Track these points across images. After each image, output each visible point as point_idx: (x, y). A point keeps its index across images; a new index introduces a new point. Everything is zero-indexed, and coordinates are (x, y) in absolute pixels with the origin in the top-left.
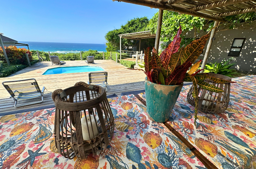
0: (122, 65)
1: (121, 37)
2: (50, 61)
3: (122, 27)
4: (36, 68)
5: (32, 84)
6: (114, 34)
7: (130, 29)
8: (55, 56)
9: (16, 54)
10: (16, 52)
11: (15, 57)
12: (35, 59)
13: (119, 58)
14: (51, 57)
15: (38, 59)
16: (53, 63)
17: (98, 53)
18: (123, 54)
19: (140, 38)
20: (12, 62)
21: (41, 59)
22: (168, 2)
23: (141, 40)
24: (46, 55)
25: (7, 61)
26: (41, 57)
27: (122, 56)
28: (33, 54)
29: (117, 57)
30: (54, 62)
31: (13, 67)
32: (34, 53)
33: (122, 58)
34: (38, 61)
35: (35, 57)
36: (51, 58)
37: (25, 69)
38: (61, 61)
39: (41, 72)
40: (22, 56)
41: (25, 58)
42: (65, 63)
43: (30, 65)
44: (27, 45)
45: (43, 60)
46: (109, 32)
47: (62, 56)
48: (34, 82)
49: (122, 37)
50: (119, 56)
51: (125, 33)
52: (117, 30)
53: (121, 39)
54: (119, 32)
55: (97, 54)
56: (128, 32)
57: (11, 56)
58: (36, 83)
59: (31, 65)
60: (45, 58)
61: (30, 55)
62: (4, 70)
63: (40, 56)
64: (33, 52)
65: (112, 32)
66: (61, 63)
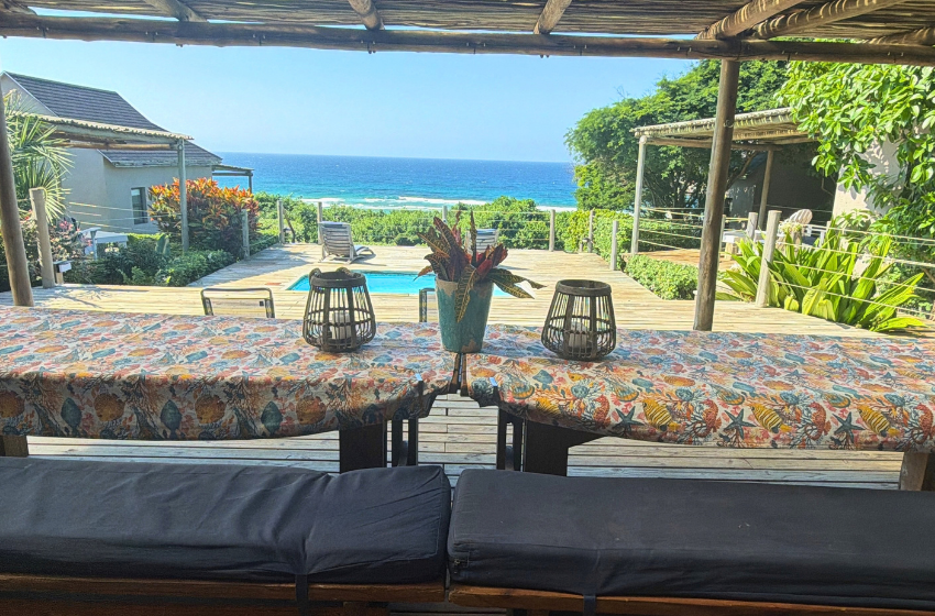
0: (638, 283)
1: (642, 141)
2: (316, 242)
3: (665, 85)
4: (265, 268)
5: (261, 304)
6: (611, 122)
7: (705, 93)
8: (340, 223)
9: (216, 211)
10: (217, 203)
11: (209, 220)
12: (267, 231)
13: (627, 246)
14: (326, 226)
15: (275, 231)
16: (327, 254)
17: (540, 217)
18: (653, 225)
19: (769, 143)
20: (197, 240)
21: (287, 235)
22: (756, 31)
23: (775, 153)
24: (308, 217)
25: (184, 234)
26: (286, 226)
27: (642, 234)
28: (260, 209)
29: (615, 239)
30: (331, 248)
31: (197, 258)
32: (265, 203)
33: (643, 248)
34: (274, 241)
35: (269, 225)
36: (323, 231)
37: (230, 267)
38: (357, 246)
39: (278, 284)
40: (230, 218)
41: (237, 225)
42: (373, 255)
43: (247, 255)
44: (248, 173)
45: (292, 236)
46: (591, 116)
47: (367, 221)
48: (266, 300)
49: (654, 138)
50: (629, 233)
51: (674, 115)
52: (633, 103)
53: (647, 147)
54: (639, 114)
55: (531, 217)
56: (692, 109)
57: (200, 217)
58: (269, 303)
59: (252, 253)
60: (299, 227)
61: (251, 215)
62: (171, 266)
63: (285, 221)
64: (262, 200)
65: (603, 115)
66: (355, 255)
